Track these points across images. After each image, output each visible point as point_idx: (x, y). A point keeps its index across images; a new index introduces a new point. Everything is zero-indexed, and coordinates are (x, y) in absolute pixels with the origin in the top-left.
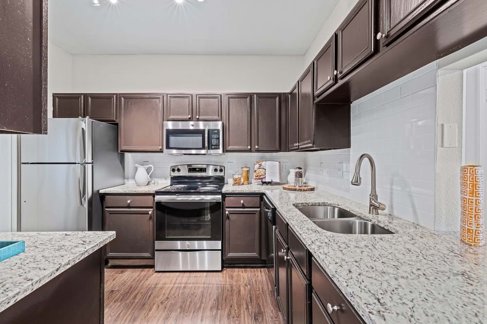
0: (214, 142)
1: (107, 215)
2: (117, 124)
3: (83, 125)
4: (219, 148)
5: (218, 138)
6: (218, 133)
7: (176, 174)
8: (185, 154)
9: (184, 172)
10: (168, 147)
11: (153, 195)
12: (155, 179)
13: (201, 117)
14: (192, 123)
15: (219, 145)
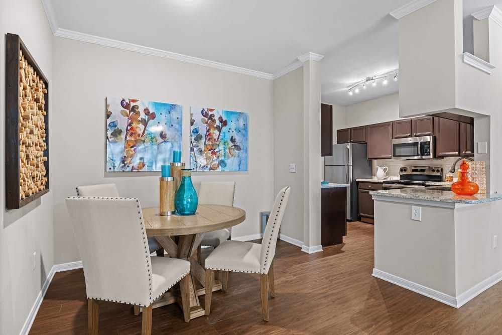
0: (426, 150)
1: (360, 192)
2: (366, 143)
3: (348, 147)
4: (430, 155)
5: (429, 148)
6: (429, 144)
7: (404, 173)
8: (407, 159)
9: (409, 172)
10: (394, 155)
11: (382, 183)
12: (391, 177)
13: (418, 134)
14: (410, 138)
15: (429, 153)
